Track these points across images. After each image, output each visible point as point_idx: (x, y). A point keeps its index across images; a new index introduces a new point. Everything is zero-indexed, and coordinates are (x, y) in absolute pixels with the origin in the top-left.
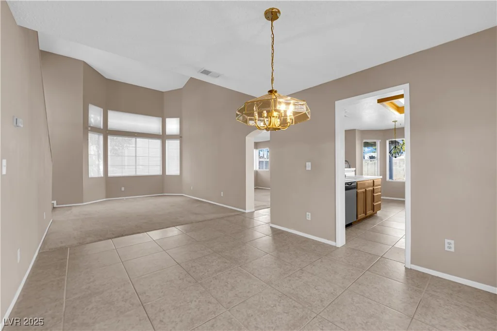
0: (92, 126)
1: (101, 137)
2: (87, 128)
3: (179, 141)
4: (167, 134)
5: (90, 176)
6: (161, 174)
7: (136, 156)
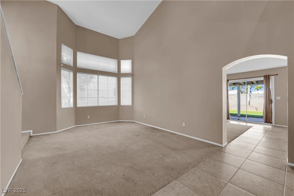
0: (64, 63)
1: (72, 74)
2: (60, 65)
3: (131, 78)
4: (121, 73)
5: (62, 107)
6: (117, 104)
7: (98, 90)
